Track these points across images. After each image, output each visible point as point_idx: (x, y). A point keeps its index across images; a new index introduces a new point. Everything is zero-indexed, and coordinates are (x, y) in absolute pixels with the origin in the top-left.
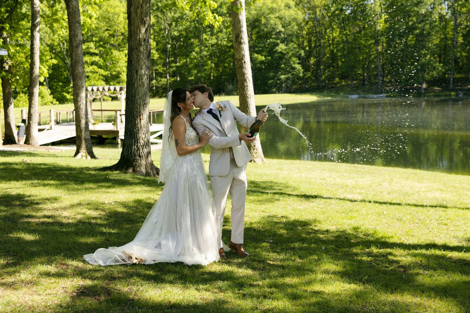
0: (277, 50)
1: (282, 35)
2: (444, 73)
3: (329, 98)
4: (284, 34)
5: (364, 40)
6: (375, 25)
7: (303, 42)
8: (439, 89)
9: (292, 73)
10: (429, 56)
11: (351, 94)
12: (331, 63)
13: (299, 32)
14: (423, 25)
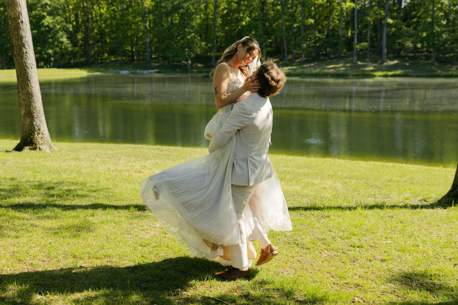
0: (44, 23)
1: (49, 8)
2: (207, 51)
3: (99, 73)
4: (50, 6)
5: (132, 17)
6: (143, 3)
7: (70, 16)
8: (202, 65)
9: (60, 47)
10: (193, 34)
11: (122, 70)
12: (100, 39)
13: (65, 6)
14: (187, 5)
